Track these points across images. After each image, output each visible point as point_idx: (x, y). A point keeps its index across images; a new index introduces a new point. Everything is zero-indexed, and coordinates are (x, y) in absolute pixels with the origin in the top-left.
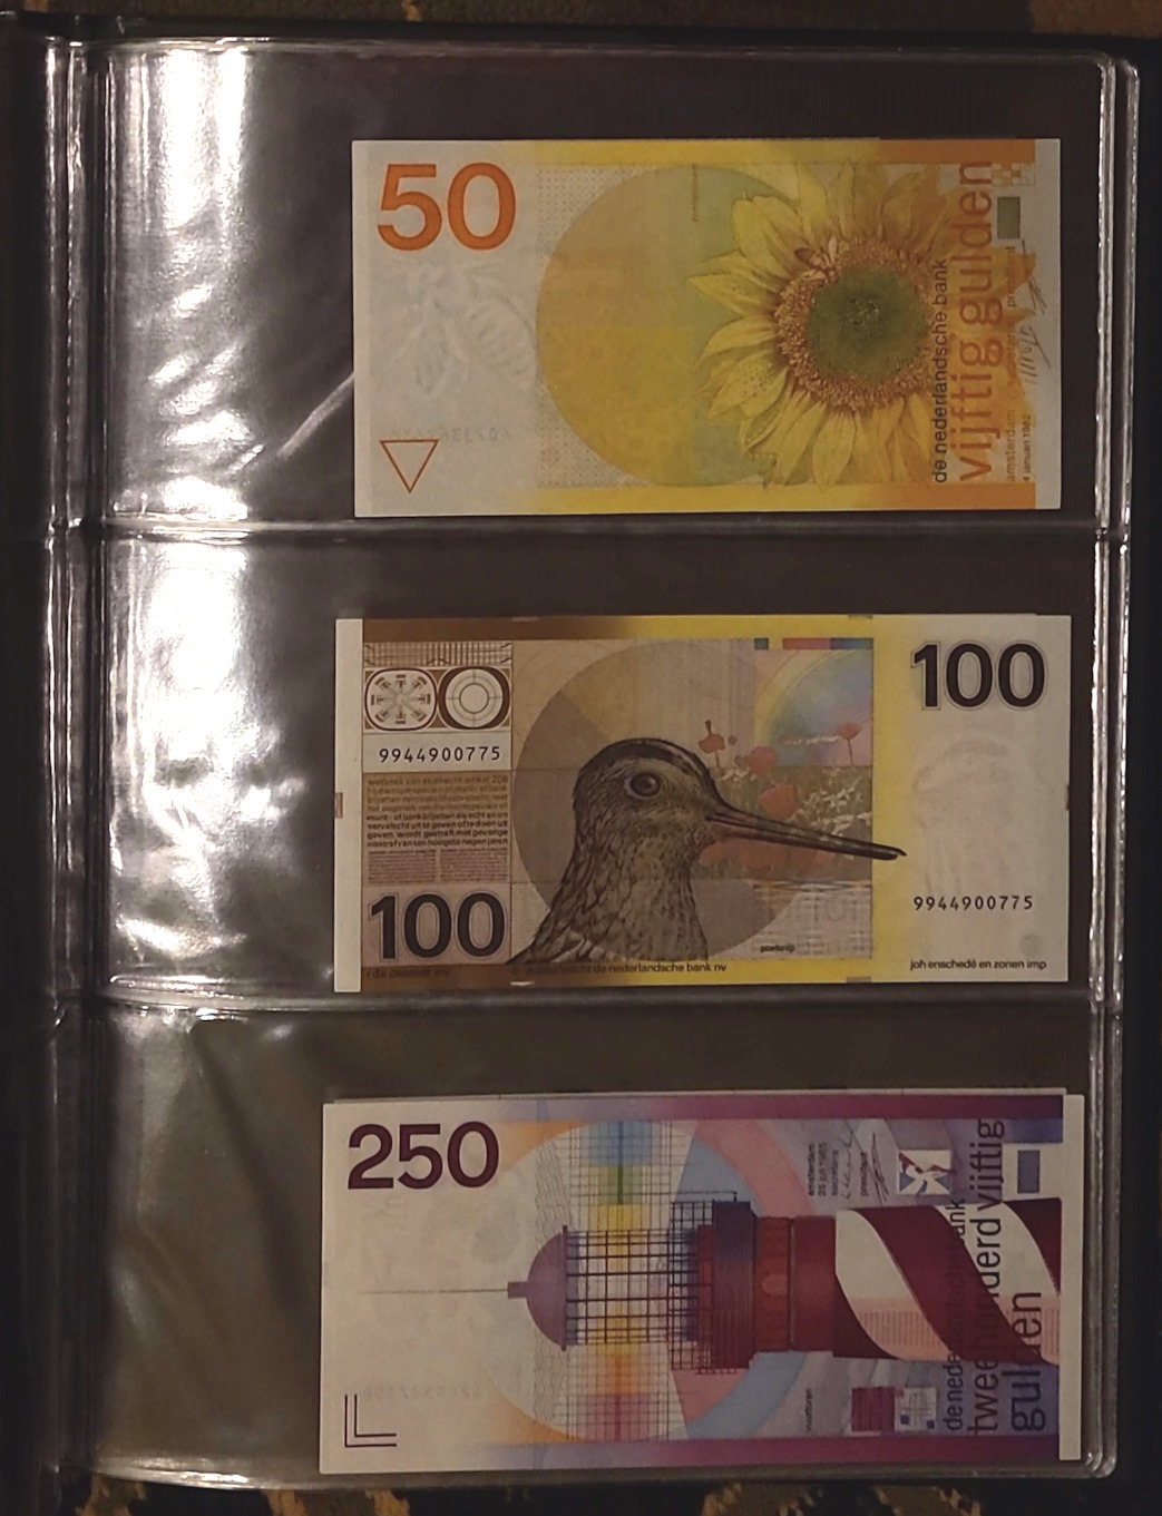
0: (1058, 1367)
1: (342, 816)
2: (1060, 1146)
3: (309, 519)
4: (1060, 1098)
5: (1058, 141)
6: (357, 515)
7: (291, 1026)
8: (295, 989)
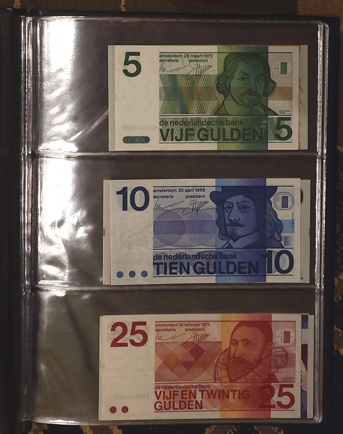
0: (307, 392)
1: (105, 236)
2: (308, 330)
3: (95, 152)
4: (307, 316)
5: (307, 46)
6: (109, 151)
7: (90, 295)
8: (91, 285)
